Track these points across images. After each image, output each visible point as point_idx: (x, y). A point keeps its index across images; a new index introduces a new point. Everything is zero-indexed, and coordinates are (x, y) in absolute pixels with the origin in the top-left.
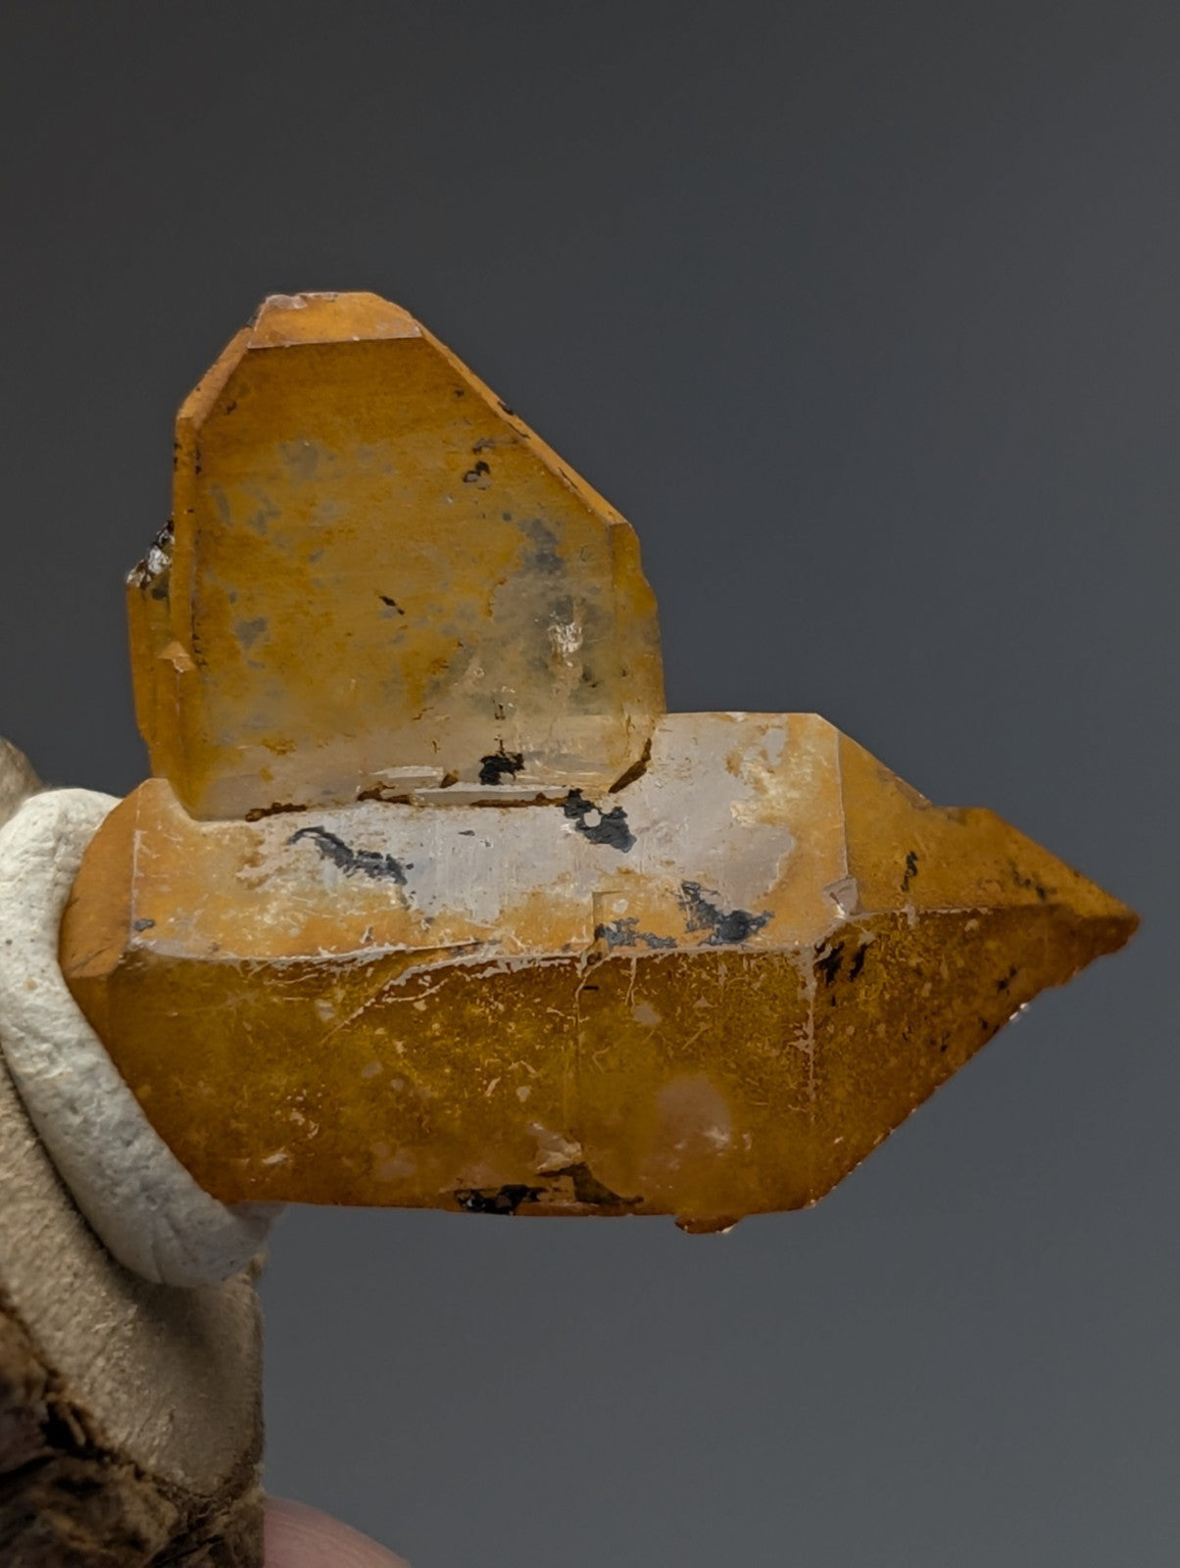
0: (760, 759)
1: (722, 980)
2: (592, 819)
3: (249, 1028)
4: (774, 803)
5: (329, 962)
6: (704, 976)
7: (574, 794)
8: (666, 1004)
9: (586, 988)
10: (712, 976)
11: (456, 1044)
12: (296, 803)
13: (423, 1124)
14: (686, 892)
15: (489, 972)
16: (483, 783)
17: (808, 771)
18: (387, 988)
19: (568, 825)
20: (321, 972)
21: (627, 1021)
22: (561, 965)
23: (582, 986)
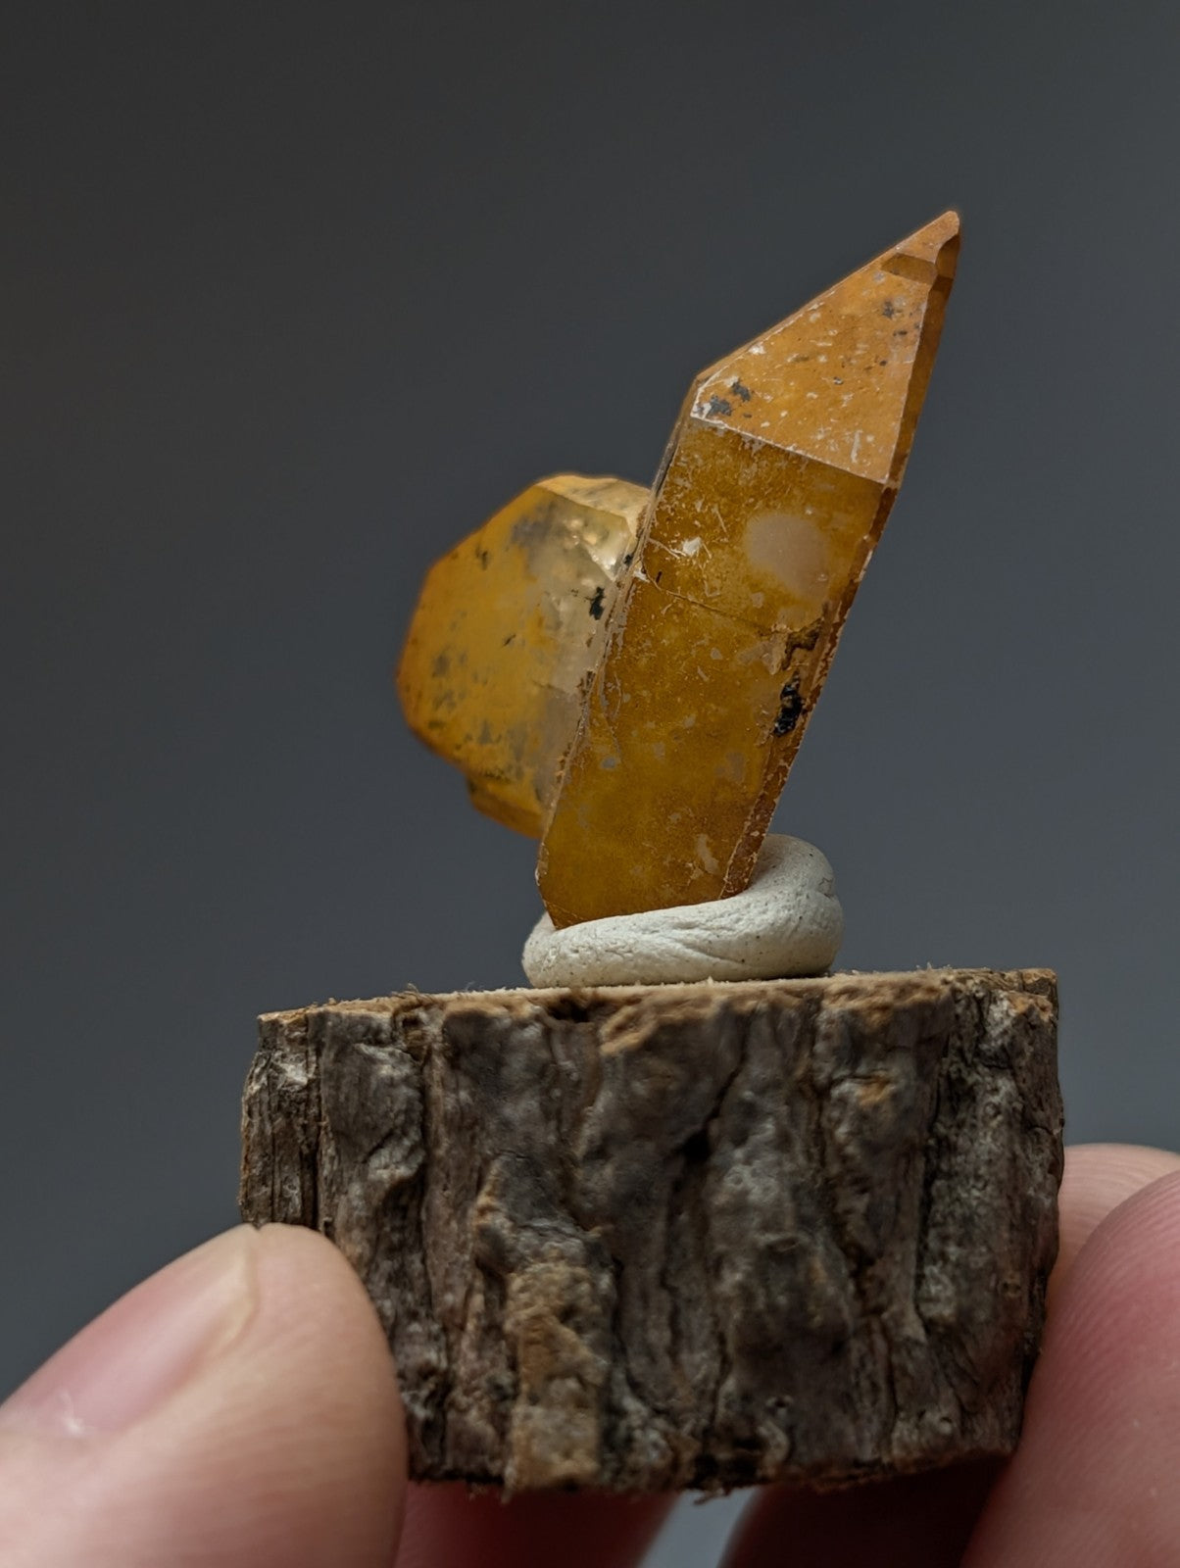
1: (687, 485)
3: (604, 820)
5: (578, 746)
6: (680, 495)
8: (690, 532)
9: (658, 581)
10: (682, 490)
11: (663, 686)
13: (713, 733)
15: (620, 641)
16: (599, 619)
18: (606, 715)
20: (582, 755)
21: (691, 562)
22: (635, 591)
23: (655, 583)
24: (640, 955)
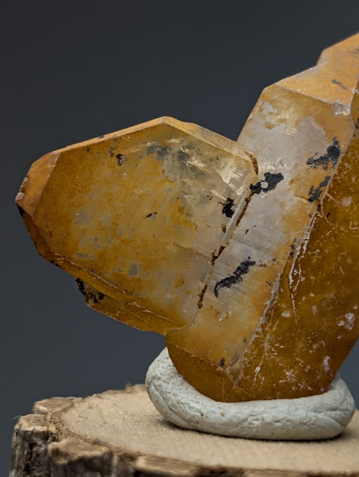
0: (272, 115)
1: (350, 167)
2: (265, 185)
3: (277, 345)
4: (292, 118)
5: (272, 303)
6: (345, 172)
7: (252, 187)
8: (348, 193)
9: (327, 217)
10: (347, 170)
11: (321, 275)
12: (203, 288)
13: (341, 303)
14: (311, 164)
15: (305, 248)
16: (231, 217)
17: (285, 101)
18: (291, 287)
19: (263, 195)
20: (273, 308)
21: (345, 210)
22: (315, 221)
23: (326, 218)
24: (319, 426)
